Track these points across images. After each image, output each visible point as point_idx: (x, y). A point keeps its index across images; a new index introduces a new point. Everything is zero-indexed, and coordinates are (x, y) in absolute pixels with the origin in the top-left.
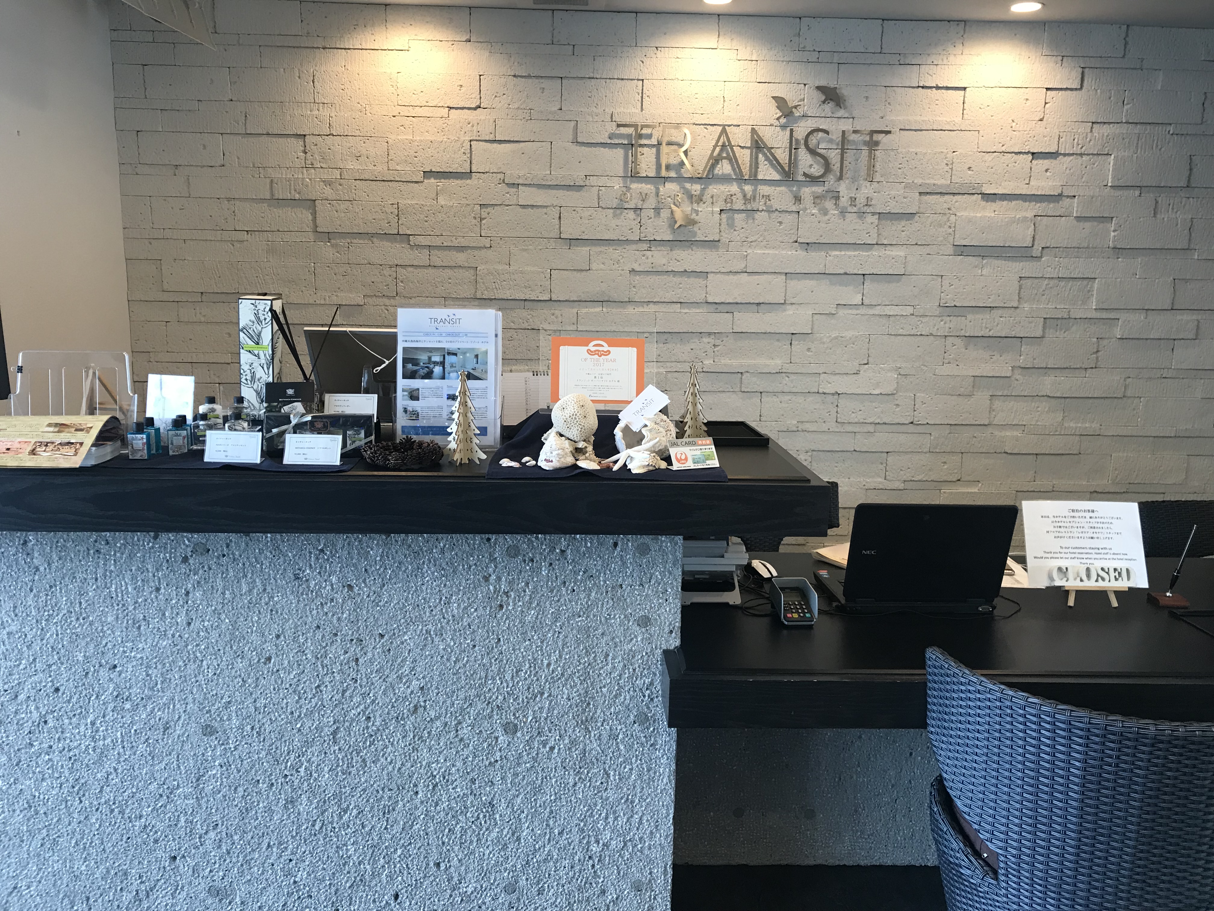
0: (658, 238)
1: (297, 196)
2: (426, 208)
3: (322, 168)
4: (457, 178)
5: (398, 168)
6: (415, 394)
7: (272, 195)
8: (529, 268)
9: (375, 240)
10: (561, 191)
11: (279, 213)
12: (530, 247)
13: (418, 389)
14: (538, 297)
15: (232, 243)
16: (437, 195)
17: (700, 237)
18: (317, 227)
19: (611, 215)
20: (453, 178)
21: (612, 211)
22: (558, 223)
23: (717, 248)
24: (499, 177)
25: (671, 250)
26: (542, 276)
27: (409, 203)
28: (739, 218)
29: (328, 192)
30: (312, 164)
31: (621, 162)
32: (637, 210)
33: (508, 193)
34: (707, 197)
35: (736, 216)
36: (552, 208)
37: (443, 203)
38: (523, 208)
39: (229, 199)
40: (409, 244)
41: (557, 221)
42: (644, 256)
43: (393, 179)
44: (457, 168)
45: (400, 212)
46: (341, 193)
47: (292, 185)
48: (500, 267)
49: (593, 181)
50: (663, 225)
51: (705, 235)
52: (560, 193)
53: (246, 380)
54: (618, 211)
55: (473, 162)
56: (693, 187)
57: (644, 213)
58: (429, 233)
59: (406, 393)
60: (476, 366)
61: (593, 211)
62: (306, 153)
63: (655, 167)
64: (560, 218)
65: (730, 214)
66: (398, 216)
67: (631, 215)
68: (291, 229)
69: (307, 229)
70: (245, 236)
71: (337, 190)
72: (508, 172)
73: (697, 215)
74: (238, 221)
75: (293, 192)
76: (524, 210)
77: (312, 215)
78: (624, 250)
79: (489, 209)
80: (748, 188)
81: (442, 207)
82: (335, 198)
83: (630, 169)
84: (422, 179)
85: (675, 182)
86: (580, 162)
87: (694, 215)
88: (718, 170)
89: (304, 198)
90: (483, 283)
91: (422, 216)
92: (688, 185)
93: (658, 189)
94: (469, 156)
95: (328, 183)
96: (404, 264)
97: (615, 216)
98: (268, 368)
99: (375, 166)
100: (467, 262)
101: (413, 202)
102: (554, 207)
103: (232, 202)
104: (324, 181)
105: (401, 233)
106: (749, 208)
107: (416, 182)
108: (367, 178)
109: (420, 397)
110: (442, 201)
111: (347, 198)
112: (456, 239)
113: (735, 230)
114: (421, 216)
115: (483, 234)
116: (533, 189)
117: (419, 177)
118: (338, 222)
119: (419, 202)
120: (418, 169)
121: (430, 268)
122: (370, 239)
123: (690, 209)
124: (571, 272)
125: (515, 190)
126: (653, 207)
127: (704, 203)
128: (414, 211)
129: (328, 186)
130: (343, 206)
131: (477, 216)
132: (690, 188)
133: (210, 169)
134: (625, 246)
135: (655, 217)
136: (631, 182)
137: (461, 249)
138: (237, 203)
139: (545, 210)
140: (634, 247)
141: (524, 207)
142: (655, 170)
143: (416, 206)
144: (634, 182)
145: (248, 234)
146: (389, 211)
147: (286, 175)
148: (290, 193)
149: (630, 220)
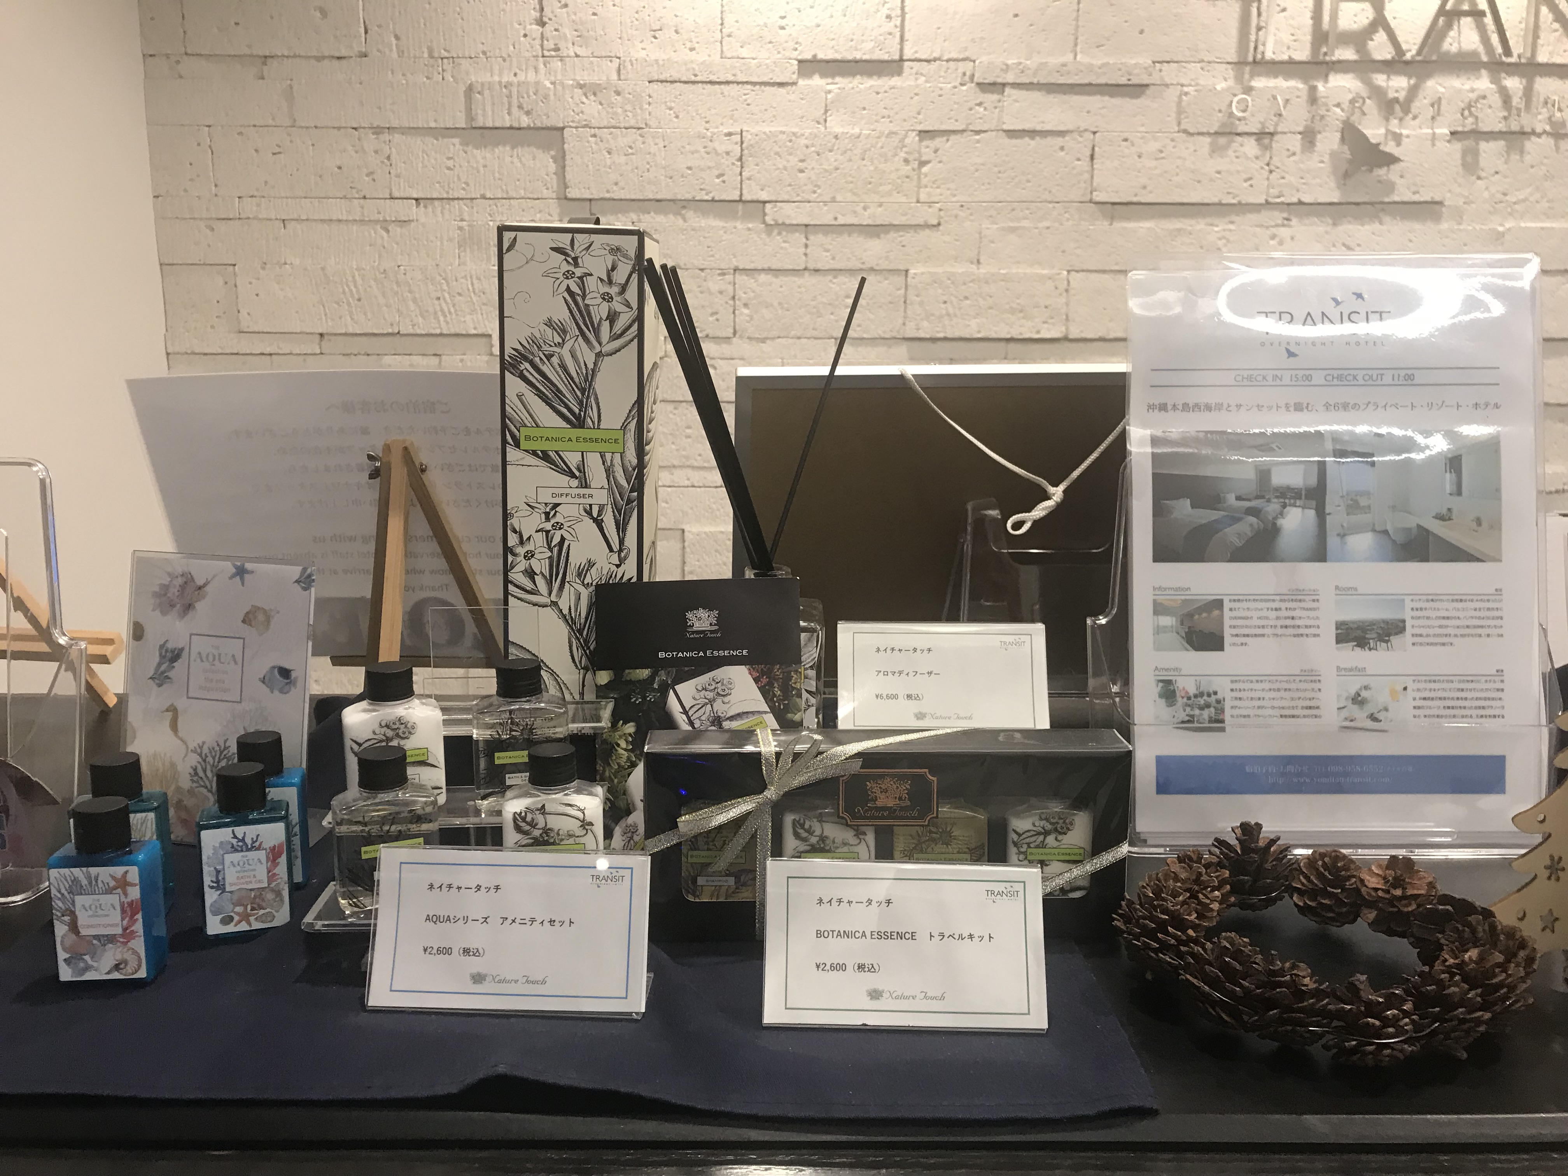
0: (1307, 199)
1: (525, 121)
2: (803, 142)
3: (577, 56)
4: (870, 74)
5: (744, 53)
6: (1203, 622)
7: (470, 117)
8: (1021, 270)
9: (690, 214)
10: (1098, 97)
11: (484, 158)
12: (1025, 223)
13: (1218, 604)
14: (1038, 332)
15: (385, 225)
16: (826, 111)
17: (1403, 194)
18: (566, 187)
19: (1206, 149)
20: (862, 74)
21: (1208, 140)
22: (1089, 169)
23: (1437, 218)
24: (961, 71)
25: (1335, 224)
26: (1050, 284)
27: (767, 130)
28: (1489, 150)
29: (592, 109)
30: (557, 49)
31: (1234, 31)
32: (1264, 136)
33: (980, 104)
34: (1421, 104)
35: (1483, 145)
36: (1076, 135)
37: (838, 130)
38: (1010, 137)
39: (378, 130)
40: (764, 222)
41: (1085, 164)
42: (1273, 237)
43: (731, 78)
44: (872, 51)
45: (746, 152)
46: (620, 110)
47: (515, 96)
48: (960, 269)
49: (1169, 73)
50: (1321, 168)
51: (1414, 189)
52: (1096, 102)
53: (531, 574)
54: (1222, 140)
55: (907, 36)
56: (1391, 83)
57: (1279, 143)
58: (806, 197)
59: (1167, 621)
60: (1455, 503)
61: (1168, 141)
62: (542, 24)
63: (1309, 38)
64: (1092, 157)
65: (1469, 143)
66: (740, 159)
67: (1250, 147)
68: (513, 194)
69: (546, 193)
70: (411, 210)
71: (611, 105)
72: (982, 59)
73: (1399, 144)
74: (398, 176)
75: (515, 110)
76: (1014, 141)
77: (555, 162)
78: (1232, 227)
79: (938, 142)
80: (1513, 83)
81: (836, 137)
82: (605, 123)
83: (1252, 45)
84: (795, 76)
85: (1353, 71)
86: (1141, 32)
87: (1392, 143)
88: (1452, 44)
89: (539, 125)
90: (921, 304)
91: (793, 160)
92: (1380, 79)
93: (1313, 89)
94: (898, 23)
95: (591, 90)
96: (752, 266)
97: (1215, 150)
98: (621, 527)
99: (692, 49)
100: (887, 258)
101: (773, 129)
102: (1081, 133)
103: (386, 136)
104: (581, 87)
105: (747, 197)
106: (1515, 127)
107: (781, 85)
108: (676, 76)
109: (1227, 633)
110: (836, 125)
111: (632, 123)
112: (865, 209)
113: (1479, 178)
114: (790, 158)
115: (923, 198)
116: (1036, 95)
117: (790, 72)
118: (613, 177)
119: (784, 129)
120: (787, 54)
121: (807, 273)
122: (679, 214)
123: (1382, 131)
124: (1112, 275)
125: (996, 97)
126: (1301, 129)
127: (1415, 118)
128: (777, 149)
129: (592, 98)
130: (623, 140)
131: (911, 158)
132: (1384, 84)
133: (335, 62)
134: (1234, 218)
135: (1303, 152)
136: (1252, 75)
137: (875, 230)
138: (397, 137)
139: (1059, 141)
140: (1252, 217)
141: (1012, 134)
142: (1308, 46)
143: (781, 136)
144: (1259, 75)
145: (418, 205)
146: (721, 148)
147: (500, 75)
148: (509, 114)
149: (1247, 158)
